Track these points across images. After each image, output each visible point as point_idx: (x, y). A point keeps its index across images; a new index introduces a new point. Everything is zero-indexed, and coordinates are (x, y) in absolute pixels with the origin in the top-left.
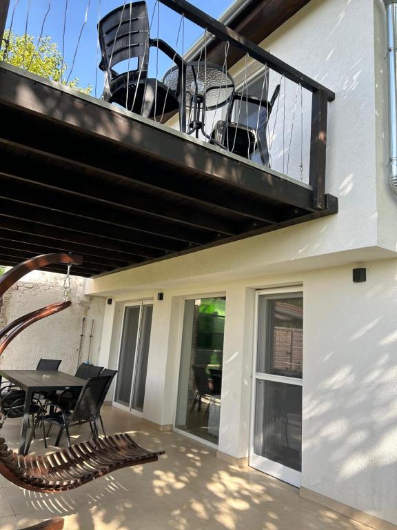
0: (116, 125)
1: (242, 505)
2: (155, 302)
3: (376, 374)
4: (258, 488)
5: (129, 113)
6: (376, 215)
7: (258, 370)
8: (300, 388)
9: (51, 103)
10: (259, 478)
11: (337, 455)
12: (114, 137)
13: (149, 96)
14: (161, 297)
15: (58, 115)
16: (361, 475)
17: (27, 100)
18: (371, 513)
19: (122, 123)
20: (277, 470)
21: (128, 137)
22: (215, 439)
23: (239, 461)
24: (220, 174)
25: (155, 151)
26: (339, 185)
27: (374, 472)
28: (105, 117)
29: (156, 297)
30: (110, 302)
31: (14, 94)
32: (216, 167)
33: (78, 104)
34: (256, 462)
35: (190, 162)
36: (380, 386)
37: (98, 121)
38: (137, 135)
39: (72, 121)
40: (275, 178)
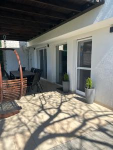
2: (47, 48)
7: (78, 66)
8: (90, 71)
29: (47, 46)
30: (35, 49)
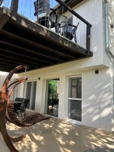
0: (44, 31)
1: (68, 130)
2: (37, 80)
3: (101, 96)
4: (70, 126)
5: (47, 28)
6: (103, 57)
7: (69, 97)
8: (81, 101)
9: (29, 25)
10: (70, 124)
11: (91, 116)
12: (44, 35)
13: (50, 24)
14: (39, 79)
15: (31, 28)
16: (97, 120)
17: (23, 24)
18: (100, 129)
19: (45, 31)
20: (74, 122)
21: (47, 35)
22: (57, 116)
23: (64, 120)
24: (67, 45)
25: (53, 39)
26: (93, 49)
27: (100, 119)
28: (41, 29)
31: (21, 22)
32: (66, 43)
33: (35, 25)
34: (69, 120)
35: (61, 42)
36: (102, 99)
37: (40, 30)
38: (49, 34)
39: (34, 30)
40: (79, 47)
